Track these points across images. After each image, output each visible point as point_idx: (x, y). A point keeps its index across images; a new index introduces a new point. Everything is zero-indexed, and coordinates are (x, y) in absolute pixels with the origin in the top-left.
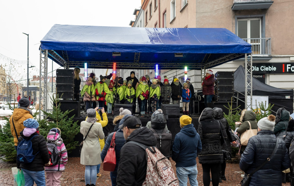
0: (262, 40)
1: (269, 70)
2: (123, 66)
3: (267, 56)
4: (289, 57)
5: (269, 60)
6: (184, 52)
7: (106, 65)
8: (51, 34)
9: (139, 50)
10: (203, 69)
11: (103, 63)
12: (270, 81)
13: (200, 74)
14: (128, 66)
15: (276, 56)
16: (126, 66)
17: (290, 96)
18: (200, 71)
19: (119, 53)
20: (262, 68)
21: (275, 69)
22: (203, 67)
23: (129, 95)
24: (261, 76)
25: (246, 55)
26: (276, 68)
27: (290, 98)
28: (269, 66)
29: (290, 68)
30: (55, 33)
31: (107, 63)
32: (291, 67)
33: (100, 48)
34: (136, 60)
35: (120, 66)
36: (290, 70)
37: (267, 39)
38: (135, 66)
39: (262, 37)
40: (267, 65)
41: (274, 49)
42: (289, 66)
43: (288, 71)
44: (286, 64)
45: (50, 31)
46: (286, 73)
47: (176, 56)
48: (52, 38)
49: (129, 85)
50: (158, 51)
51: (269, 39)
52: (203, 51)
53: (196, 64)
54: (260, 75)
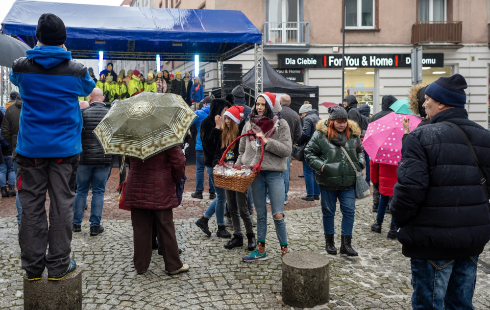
0: (301, 24)
1: (308, 63)
2: (113, 56)
3: (304, 45)
4: (332, 47)
5: (307, 50)
6: (183, 41)
7: (89, 55)
8: (13, 14)
9: (128, 38)
10: (219, 61)
11: (85, 52)
12: (310, 77)
13: (216, 68)
14: (120, 56)
15: (317, 45)
16: (117, 56)
17: (314, 94)
18: (216, 63)
19: (103, 41)
20: (300, 61)
21: (314, 62)
22: (219, 58)
23: (118, 93)
24: (299, 72)
25: (256, 44)
26: (316, 61)
27: (314, 96)
28: (308, 59)
29: (332, 61)
30: (19, 13)
31: (91, 52)
32: (333, 59)
33: (80, 33)
34: (130, 48)
35: (108, 55)
36: (332, 63)
37: (305, 23)
38: (129, 56)
39: (300, 20)
40: (306, 57)
41: (314, 37)
42: (332, 59)
43: (330, 65)
44: (328, 56)
45: (12, 10)
46: (328, 67)
47: (174, 45)
48: (16, 19)
49: (118, 80)
50: (152, 39)
51: (307, 24)
52: (206, 39)
53: (210, 55)
54: (298, 69)
